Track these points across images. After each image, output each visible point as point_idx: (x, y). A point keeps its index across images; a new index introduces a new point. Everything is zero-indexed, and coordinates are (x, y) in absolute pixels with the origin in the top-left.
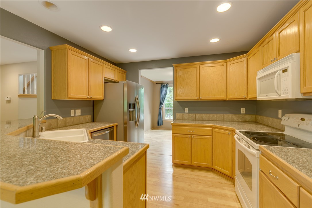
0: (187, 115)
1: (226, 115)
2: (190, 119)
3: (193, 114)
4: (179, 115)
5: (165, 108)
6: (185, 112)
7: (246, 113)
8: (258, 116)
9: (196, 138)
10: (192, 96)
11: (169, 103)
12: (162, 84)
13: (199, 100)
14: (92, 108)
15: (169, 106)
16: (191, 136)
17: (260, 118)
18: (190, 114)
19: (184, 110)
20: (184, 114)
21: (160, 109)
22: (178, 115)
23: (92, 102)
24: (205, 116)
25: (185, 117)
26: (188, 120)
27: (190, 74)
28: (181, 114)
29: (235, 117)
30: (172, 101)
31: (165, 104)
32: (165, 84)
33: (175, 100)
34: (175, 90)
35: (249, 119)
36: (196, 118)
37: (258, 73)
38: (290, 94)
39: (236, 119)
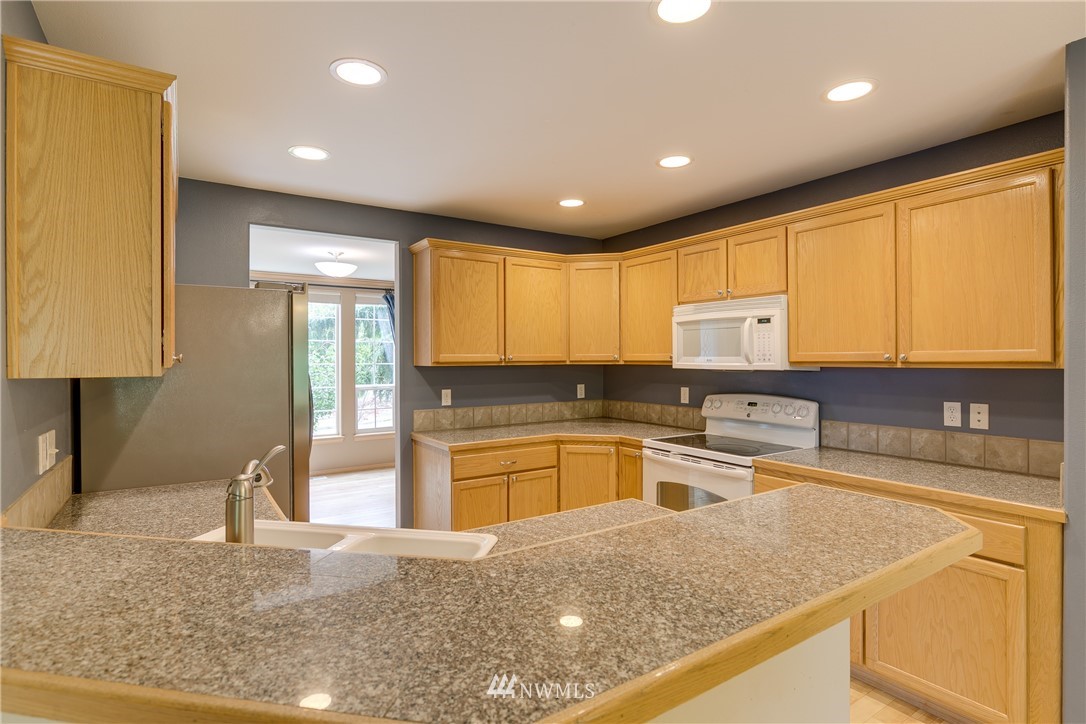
0: (449, 412)
1: (547, 405)
2: (458, 426)
3: (465, 409)
4: (423, 414)
6: (443, 404)
7: (588, 397)
8: (611, 402)
9: (521, 482)
13: (503, 364)
16: (509, 480)
17: (618, 407)
18: (459, 411)
19: (440, 397)
20: (441, 411)
22: (420, 417)
24: (498, 411)
25: (444, 421)
26: (450, 430)
28: (430, 413)
29: (565, 409)
35: (592, 410)
36: (476, 421)
37: (677, 309)
38: (777, 362)
39: (567, 414)
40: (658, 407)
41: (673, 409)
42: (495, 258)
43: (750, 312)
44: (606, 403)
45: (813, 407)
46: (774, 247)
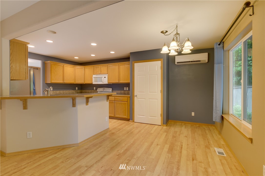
0: (52, 91)
1: (70, 91)
7: (78, 90)
17: (83, 91)
18: (54, 91)
29: (74, 91)
33: (51, 82)
35: (79, 92)
36: (57, 93)
37: (93, 75)
38: (106, 83)
39: (74, 92)
40: (90, 91)
41: (93, 91)
42: (62, 65)
43: (103, 76)
44: (81, 91)
45: (111, 89)
46: (106, 67)
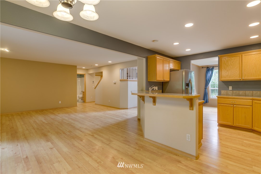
0: (231, 91)
2: (234, 95)
3: (236, 91)
5: (210, 88)
6: (229, 89)
9: (238, 107)
10: (235, 77)
11: (215, 84)
12: (208, 68)
13: (242, 80)
14: (162, 86)
15: (215, 86)
16: (233, 106)
18: (234, 91)
19: (229, 88)
20: (229, 91)
21: (206, 89)
22: (223, 92)
23: (162, 82)
24: (248, 92)
25: (229, 93)
27: (233, 61)
28: (226, 91)
30: (218, 82)
31: (211, 85)
32: (211, 68)
33: (220, 81)
34: (220, 73)
36: (240, 94)
